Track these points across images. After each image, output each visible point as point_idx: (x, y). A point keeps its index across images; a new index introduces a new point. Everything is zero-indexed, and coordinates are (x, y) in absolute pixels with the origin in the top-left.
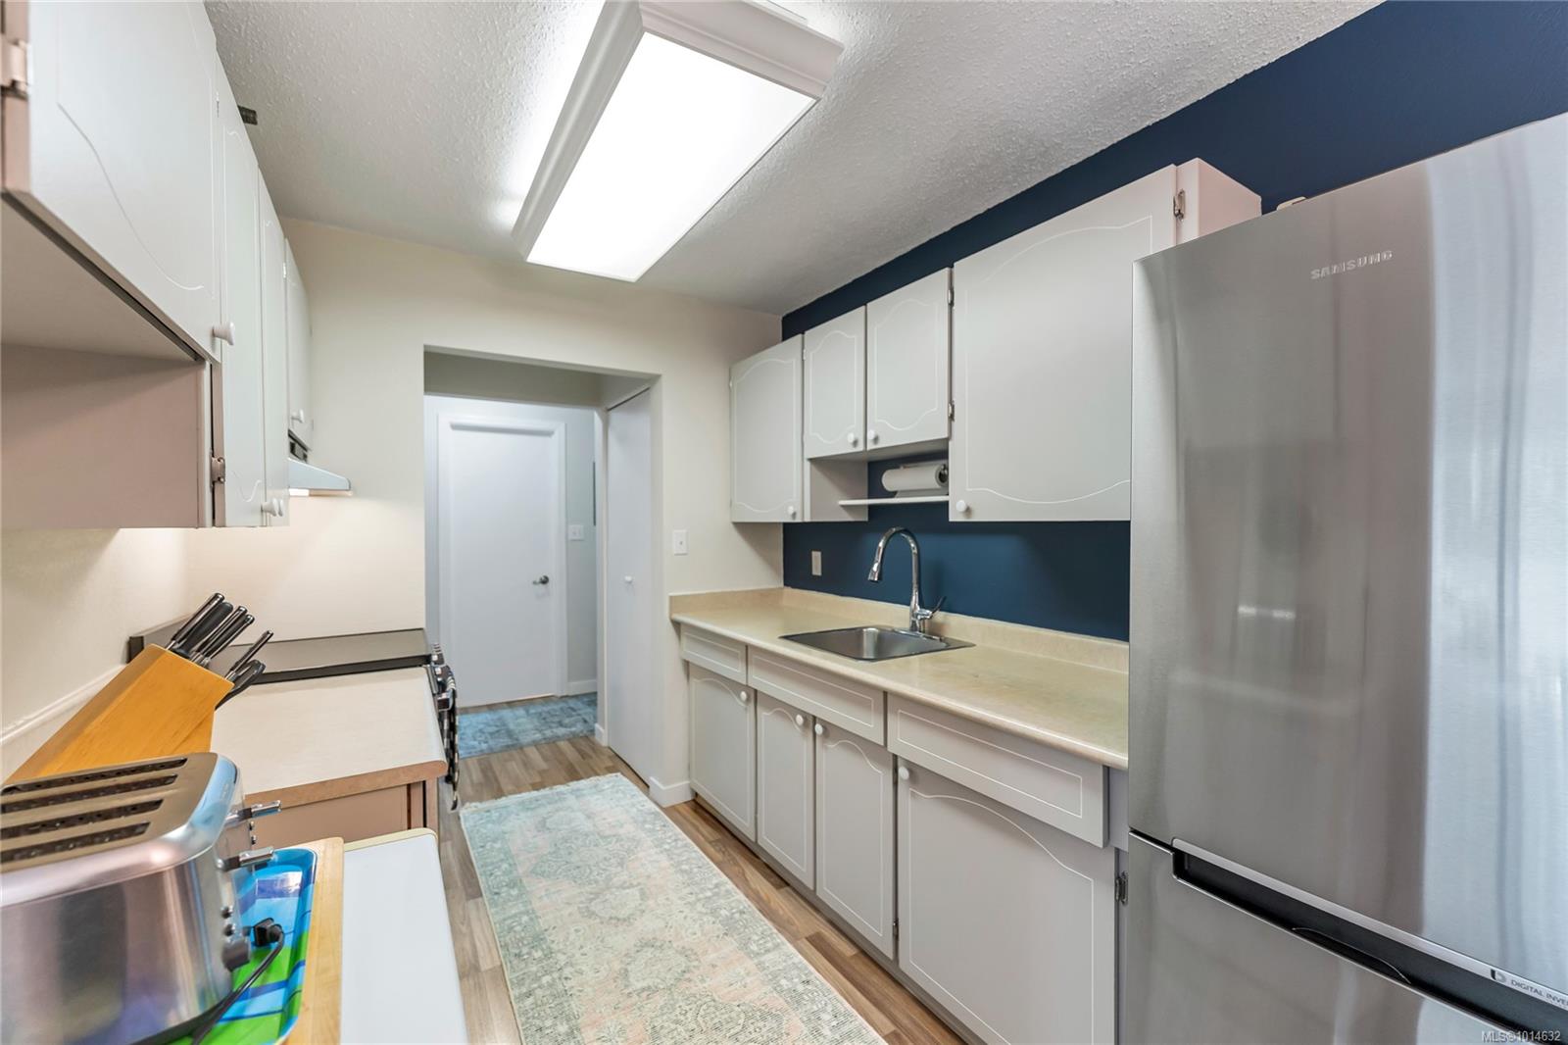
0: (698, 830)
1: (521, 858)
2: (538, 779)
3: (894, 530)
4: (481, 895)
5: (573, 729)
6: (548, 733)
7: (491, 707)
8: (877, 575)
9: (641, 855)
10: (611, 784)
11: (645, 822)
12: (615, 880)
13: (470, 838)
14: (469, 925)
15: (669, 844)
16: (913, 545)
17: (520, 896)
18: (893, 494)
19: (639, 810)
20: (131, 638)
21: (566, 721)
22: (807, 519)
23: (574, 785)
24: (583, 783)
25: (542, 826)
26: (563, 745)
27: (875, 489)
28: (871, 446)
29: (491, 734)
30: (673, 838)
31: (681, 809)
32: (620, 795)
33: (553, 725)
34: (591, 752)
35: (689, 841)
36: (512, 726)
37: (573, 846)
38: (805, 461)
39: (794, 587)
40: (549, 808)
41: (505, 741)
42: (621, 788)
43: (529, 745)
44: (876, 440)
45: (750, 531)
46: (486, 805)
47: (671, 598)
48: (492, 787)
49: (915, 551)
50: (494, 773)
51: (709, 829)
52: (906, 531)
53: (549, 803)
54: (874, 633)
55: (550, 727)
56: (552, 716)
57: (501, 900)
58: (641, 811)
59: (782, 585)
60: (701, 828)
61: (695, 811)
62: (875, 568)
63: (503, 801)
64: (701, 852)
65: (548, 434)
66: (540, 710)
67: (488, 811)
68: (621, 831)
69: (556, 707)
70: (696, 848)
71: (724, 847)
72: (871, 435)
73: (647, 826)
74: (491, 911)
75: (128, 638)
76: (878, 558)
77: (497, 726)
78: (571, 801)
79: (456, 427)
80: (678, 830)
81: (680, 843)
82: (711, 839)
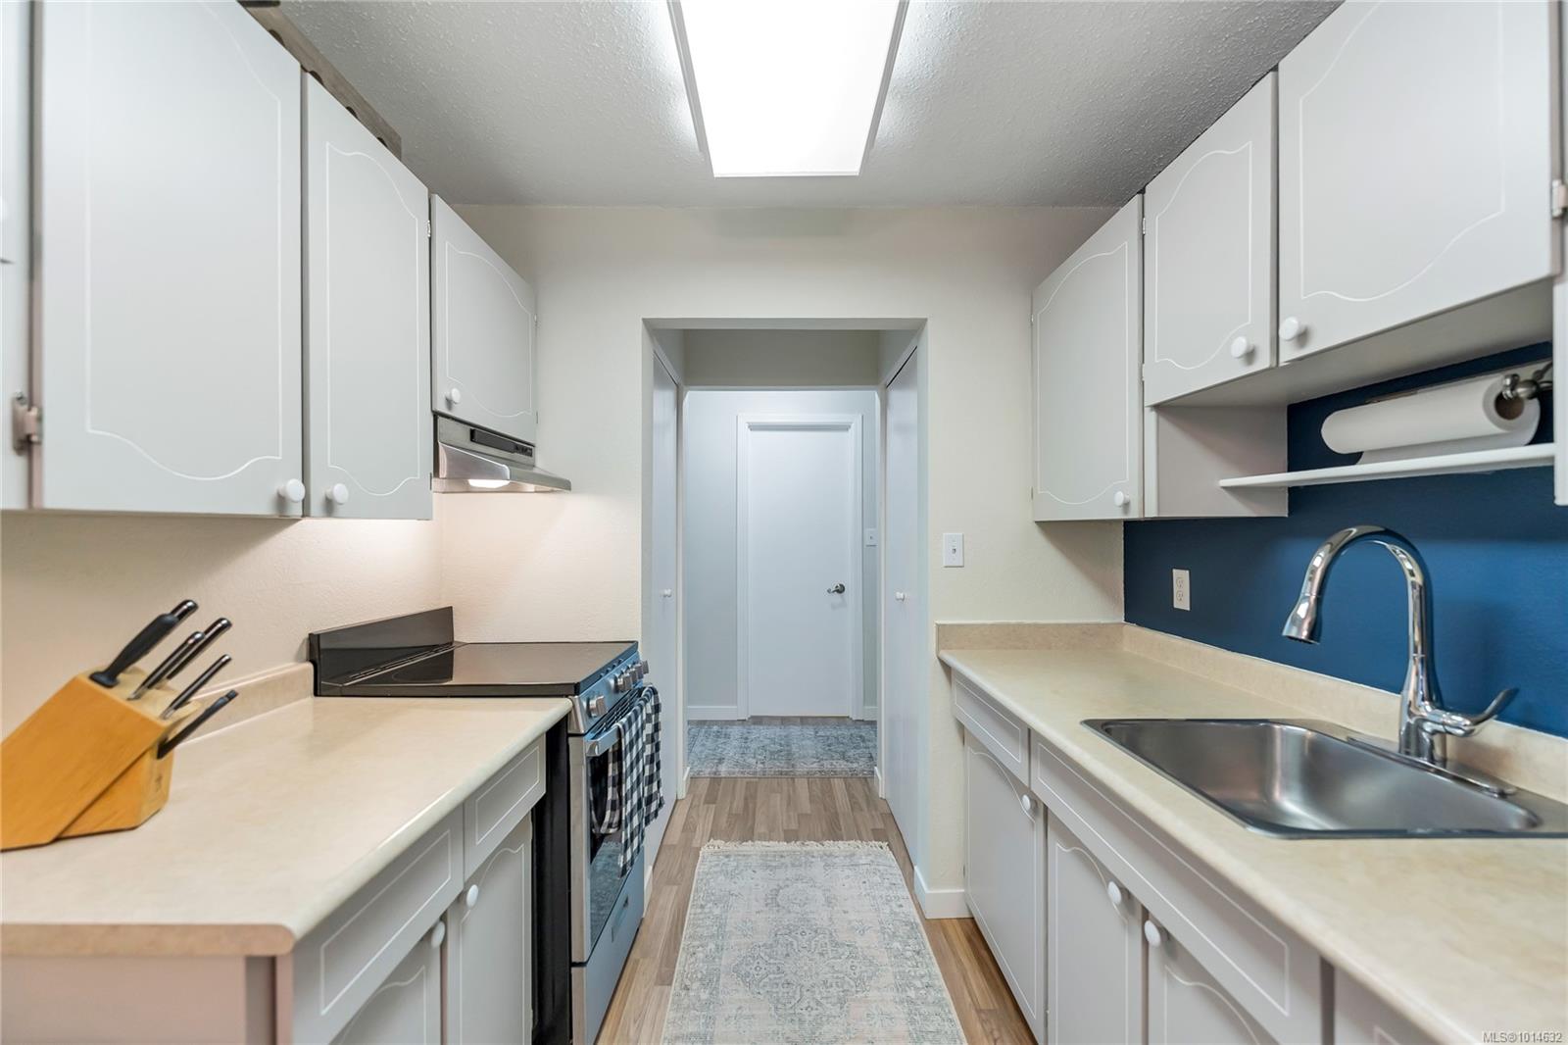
0: (965, 977)
1: (733, 941)
2: (794, 826)
3: (1355, 530)
4: (670, 984)
5: (855, 765)
6: (827, 765)
7: (785, 721)
8: (1306, 626)
9: (873, 994)
10: (870, 858)
11: (894, 935)
12: (825, 1028)
13: (697, 890)
14: (639, 1029)
15: (917, 989)
16: (1408, 566)
17: (708, 1003)
18: (1353, 458)
19: (893, 912)
20: (310, 635)
21: (851, 753)
22: (1151, 512)
23: (830, 846)
24: (841, 847)
25: (773, 900)
26: (838, 785)
27: (1305, 448)
28: (1288, 353)
29: (772, 753)
30: (926, 980)
31: (951, 931)
32: (877, 879)
33: (836, 756)
34: (864, 805)
35: (947, 995)
36: (794, 749)
37: (795, 943)
38: (1147, 410)
39: (1140, 624)
40: (791, 873)
41: (781, 765)
42: (881, 868)
43: (801, 777)
44: (1302, 337)
45: (1065, 534)
46: (731, 847)
47: (938, 626)
48: (743, 826)
49: (1418, 579)
50: (755, 804)
51: (983, 983)
52: (1389, 534)
53: (793, 865)
54: (1303, 738)
55: (832, 758)
56: (839, 743)
57: (686, 1002)
58: (895, 914)
59: (1120, 616)
60: (970, 974)
61: (970, 940)
62: (1303, 610)
63: (747, 846)
64: (960, 1027)
65: (845, 428)
66: (828, 733)
67: (727, 856)
68: (860, 942)
69: (846, 733)
70: (954, 1015)
71: (999, 1030)
72: (1289, 328)
73: (896, 945)
74: (670, 1015)
75: (307, 636)
76: (1310, 589)
77: (781, 745)
78: (817, 870)
79: (753, 427)
80: (936, 970)
81: (932, 995)
82: (983, 1006)
